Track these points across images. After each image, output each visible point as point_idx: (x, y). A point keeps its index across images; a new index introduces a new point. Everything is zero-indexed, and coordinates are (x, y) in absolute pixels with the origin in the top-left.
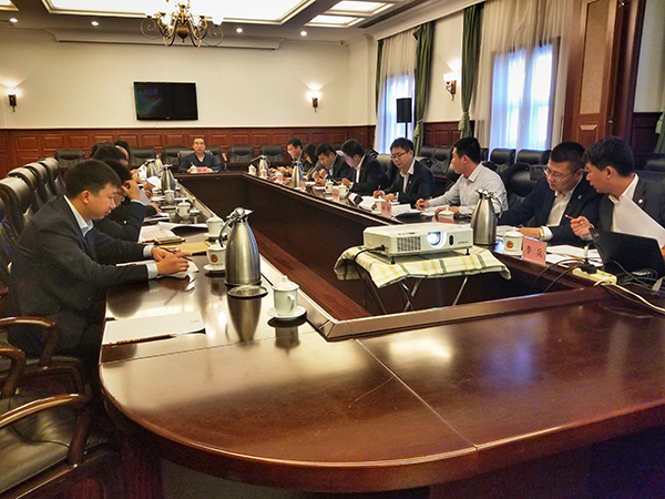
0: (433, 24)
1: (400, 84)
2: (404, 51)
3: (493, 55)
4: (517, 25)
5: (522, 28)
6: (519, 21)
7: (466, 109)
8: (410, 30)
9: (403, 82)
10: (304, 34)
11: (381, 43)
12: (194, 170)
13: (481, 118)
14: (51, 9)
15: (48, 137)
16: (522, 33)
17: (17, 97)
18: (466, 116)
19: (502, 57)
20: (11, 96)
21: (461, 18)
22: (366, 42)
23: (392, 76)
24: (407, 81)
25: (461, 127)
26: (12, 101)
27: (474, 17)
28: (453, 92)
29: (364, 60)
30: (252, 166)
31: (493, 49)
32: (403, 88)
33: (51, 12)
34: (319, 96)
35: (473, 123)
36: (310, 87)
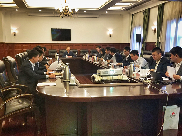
0: (149, 9)
1: (138, 29)
2: (140, 18)
3: (167, 20)
4: (174, 11)
5: (175, 12)
6: (175, 10)
7: (158, 38)
8: (142, 11)
9: (140, 29)
10: (107, 12)
11: (133, 15)
12: (67, 57)
13: (163, 42)
14: (28, 7)
15: (25, 45)
16: (175, 14)
17: (16, 33)
18: (158, 41)
19: (169, 21)
20: (14, 33)
21: (157, 8)
22: (128, 15)
23: (136, 26)
24: (141, 28)
25: (156, 44)
26: (15, 34)
27: (161, 8)
28: (155, 32)
29: (127, 20)
30: (84, 56)
31: (167, 19)
32: (139, 31)
33: (27, 8)
34: (112, 33)
35: (160, 43)
36: (109, 30)
